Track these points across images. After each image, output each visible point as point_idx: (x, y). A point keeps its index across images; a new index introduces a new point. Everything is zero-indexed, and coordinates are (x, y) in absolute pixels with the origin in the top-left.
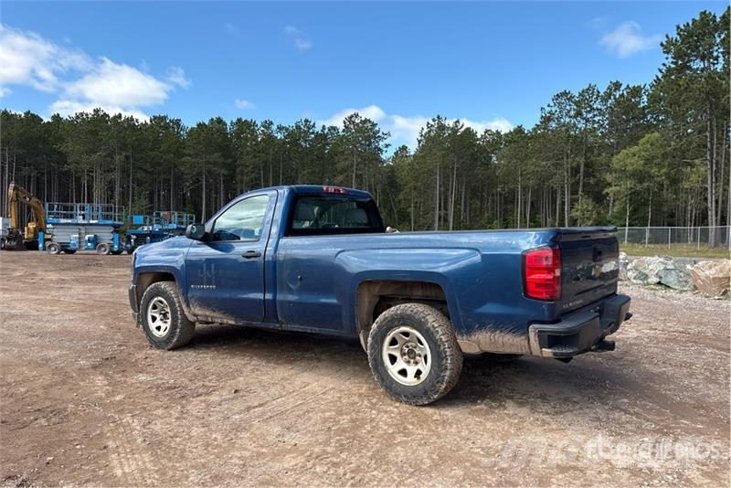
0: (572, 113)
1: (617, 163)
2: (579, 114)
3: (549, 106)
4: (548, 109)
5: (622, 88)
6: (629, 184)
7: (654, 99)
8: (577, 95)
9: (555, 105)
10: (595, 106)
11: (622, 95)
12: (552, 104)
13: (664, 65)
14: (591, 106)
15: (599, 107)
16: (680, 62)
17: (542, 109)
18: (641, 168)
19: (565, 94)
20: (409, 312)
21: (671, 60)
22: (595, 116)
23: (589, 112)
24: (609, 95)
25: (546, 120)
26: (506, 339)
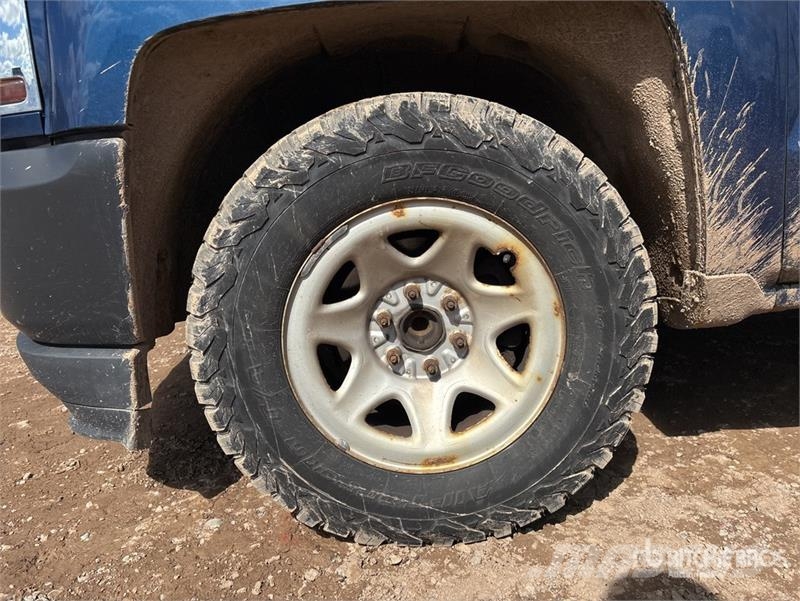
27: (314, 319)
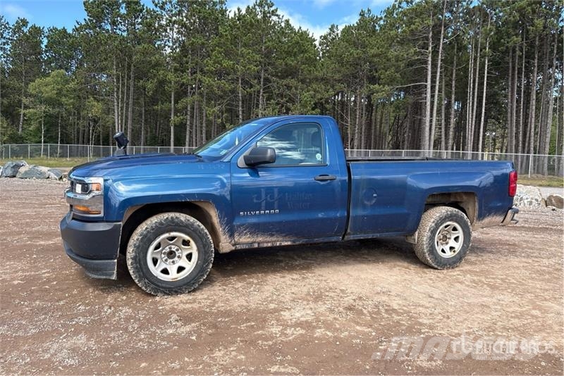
6: (44, 108)
16: (95, 21)
27: (153, 253)
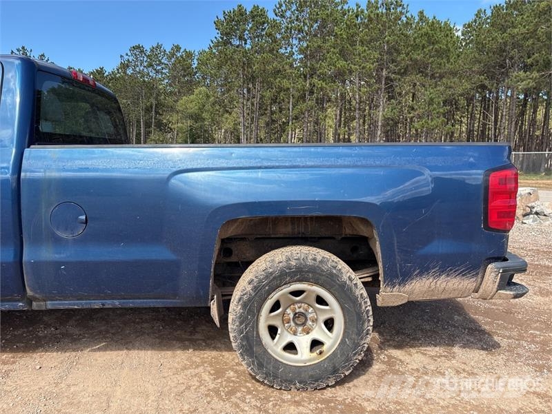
0: (145, 64)
1: (181, 106)
2: (150, 65)
3: (127, 55)
4: (126, 57)
5: (181, 51)
6: (189, 122)
7: (202, 63)
8: (149, 50)
9: (132, 55)
10: (163, 61)
11: (182, 56)
12: (129, 54)
13: (216, 38)
14: (160, 61)
15: (166, 62)
16: (225, 38)
17: (121, 56)
18: (197, 112)
19: (138, 47)
20: (310, 262)
21: (220, 35)
22: (163, 69)
23: (158, 65)
24: (173, 55)
25: (124, 66)
26: (450, 284)
